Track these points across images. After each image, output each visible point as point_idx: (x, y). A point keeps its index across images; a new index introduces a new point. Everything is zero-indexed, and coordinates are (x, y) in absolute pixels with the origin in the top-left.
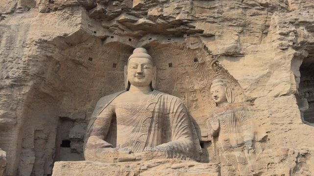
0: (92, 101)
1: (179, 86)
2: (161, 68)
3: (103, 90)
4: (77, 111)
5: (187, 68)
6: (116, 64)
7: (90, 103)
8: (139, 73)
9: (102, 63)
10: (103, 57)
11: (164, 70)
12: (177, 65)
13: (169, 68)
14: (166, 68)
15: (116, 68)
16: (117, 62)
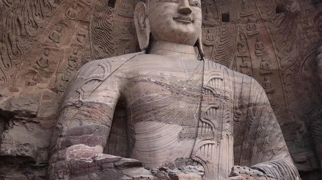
0: (54, 76)
1: (239, 62)
4: (16, 94)
5: (259, 25)
7: (49, 80)
11: (212, 26)
12: (239, 18)
13: (223, 23)
14: (216, 23)
15: (115, 8)
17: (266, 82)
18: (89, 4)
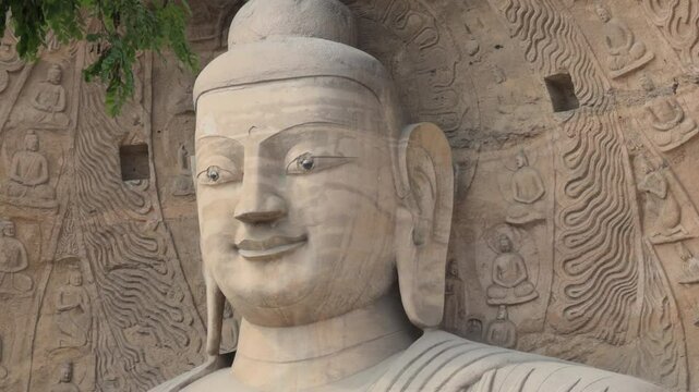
2: (500, 125)
3: (85, 370)
5: (687, 100)
6: (142, 152)
8: (258, 221)
9: (30, 160)
10: (27, 111)
11: (528, 136)
12: (607, 84)
13: (559, 117)
14: (538, 121)
15: (153, 179)
16: (146, 130)
18: (51, 203)
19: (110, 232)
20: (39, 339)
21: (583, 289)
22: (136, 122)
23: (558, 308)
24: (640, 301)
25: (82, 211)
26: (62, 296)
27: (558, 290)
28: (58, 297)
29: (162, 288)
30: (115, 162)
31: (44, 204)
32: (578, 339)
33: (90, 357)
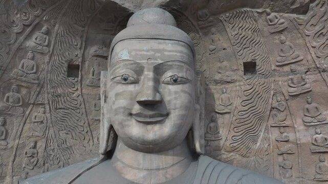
1: (275, 134)
2: (217, 77)
3: (41, 144)
6: (77, 68)
9: (29, 63)
11: (229, 82)
12: (273, 67)
13: (245, 77)
14: (235, 78)
15: (79, 78)
16: (80, 60)
17: (321, 164)
18: (36, 82)
19: (59, 96)
20: (24, 131)
21: (238, 138)
22: (77, 56)
23: (228, 143)
24: (258, 144)
25: (49, 86)
26: (36, 117)
27: (230, 137)
28: (33, 117)
29: (77, 118)
30: (65, 70)
31: (33, 81)
32: (232, 153)
33: (44, 140)
